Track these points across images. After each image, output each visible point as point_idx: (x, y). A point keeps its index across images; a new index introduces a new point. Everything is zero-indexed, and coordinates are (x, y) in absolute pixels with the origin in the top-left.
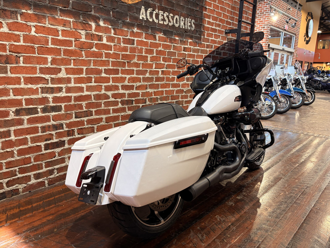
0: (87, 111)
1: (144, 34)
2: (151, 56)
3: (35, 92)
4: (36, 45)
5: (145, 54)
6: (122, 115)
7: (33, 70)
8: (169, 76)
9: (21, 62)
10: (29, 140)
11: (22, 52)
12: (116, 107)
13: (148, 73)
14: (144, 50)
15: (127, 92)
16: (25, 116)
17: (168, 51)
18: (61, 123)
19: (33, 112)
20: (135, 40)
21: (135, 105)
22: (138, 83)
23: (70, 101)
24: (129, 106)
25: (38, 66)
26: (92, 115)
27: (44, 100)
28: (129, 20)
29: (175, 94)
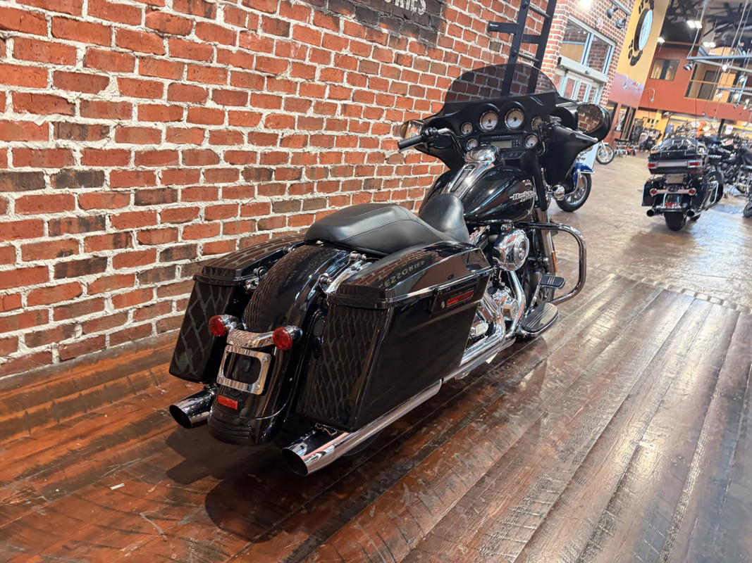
0: (163, 190)
1: (313, 11)
2: (323, 66)
3: (41, 132)
4: (49, 13)
5: (311, 60)
6: (243, 205)
7: (38, 76)
8: (357, 119)
9: (9, 53)
10: (19, 252)
11: (11, 27)
12: (231, 185)
13: (312, 108)
14: (308, 50)
15: (260, 150)
16: (10, 193)
17: (361, 58)
18: (100, 216)
19: (31, 183)
20: (291, 25)
21: (276, 182)
22: (288, 129)
23: (126, 163)
24: (263, 183)
25: (50, 66)
26: (175, 200)
27: (61, 155)
29: (365, 163)
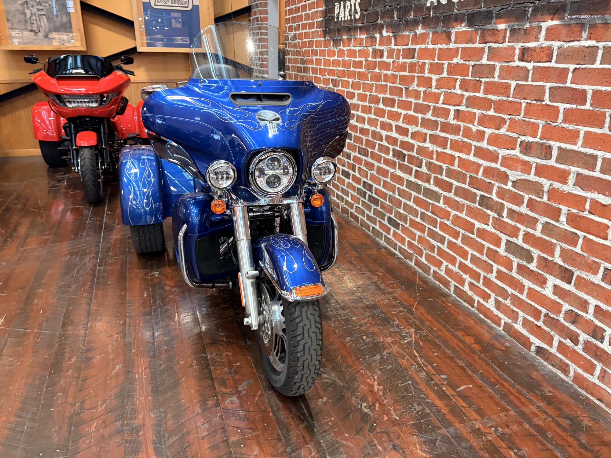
1: (431, 35)
2: (438, 77)
5: (429, 73)
6: (391, 173)
12: (387, 157)
13: (431, 112)
14: (427, 65)
15: (400, 138)
20: (417, 50)
21: (407, 164)
22: (414, 126)
28: (412, 15)
29: (480, 175)
